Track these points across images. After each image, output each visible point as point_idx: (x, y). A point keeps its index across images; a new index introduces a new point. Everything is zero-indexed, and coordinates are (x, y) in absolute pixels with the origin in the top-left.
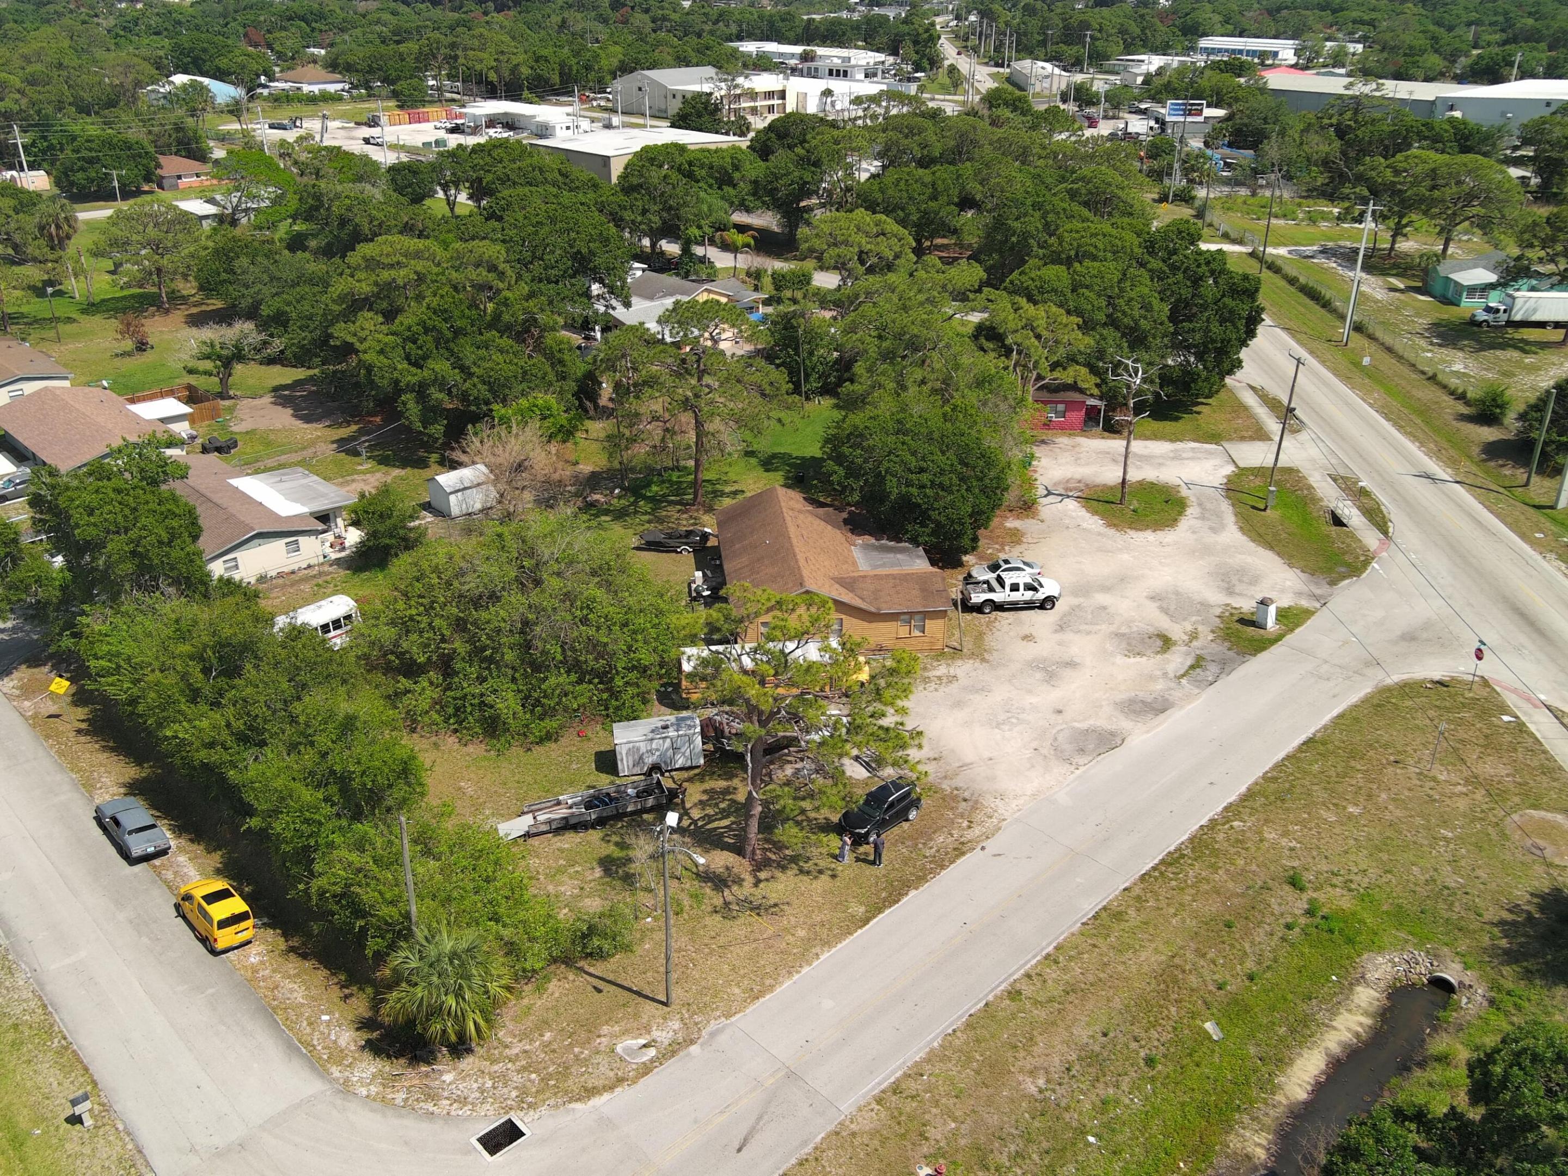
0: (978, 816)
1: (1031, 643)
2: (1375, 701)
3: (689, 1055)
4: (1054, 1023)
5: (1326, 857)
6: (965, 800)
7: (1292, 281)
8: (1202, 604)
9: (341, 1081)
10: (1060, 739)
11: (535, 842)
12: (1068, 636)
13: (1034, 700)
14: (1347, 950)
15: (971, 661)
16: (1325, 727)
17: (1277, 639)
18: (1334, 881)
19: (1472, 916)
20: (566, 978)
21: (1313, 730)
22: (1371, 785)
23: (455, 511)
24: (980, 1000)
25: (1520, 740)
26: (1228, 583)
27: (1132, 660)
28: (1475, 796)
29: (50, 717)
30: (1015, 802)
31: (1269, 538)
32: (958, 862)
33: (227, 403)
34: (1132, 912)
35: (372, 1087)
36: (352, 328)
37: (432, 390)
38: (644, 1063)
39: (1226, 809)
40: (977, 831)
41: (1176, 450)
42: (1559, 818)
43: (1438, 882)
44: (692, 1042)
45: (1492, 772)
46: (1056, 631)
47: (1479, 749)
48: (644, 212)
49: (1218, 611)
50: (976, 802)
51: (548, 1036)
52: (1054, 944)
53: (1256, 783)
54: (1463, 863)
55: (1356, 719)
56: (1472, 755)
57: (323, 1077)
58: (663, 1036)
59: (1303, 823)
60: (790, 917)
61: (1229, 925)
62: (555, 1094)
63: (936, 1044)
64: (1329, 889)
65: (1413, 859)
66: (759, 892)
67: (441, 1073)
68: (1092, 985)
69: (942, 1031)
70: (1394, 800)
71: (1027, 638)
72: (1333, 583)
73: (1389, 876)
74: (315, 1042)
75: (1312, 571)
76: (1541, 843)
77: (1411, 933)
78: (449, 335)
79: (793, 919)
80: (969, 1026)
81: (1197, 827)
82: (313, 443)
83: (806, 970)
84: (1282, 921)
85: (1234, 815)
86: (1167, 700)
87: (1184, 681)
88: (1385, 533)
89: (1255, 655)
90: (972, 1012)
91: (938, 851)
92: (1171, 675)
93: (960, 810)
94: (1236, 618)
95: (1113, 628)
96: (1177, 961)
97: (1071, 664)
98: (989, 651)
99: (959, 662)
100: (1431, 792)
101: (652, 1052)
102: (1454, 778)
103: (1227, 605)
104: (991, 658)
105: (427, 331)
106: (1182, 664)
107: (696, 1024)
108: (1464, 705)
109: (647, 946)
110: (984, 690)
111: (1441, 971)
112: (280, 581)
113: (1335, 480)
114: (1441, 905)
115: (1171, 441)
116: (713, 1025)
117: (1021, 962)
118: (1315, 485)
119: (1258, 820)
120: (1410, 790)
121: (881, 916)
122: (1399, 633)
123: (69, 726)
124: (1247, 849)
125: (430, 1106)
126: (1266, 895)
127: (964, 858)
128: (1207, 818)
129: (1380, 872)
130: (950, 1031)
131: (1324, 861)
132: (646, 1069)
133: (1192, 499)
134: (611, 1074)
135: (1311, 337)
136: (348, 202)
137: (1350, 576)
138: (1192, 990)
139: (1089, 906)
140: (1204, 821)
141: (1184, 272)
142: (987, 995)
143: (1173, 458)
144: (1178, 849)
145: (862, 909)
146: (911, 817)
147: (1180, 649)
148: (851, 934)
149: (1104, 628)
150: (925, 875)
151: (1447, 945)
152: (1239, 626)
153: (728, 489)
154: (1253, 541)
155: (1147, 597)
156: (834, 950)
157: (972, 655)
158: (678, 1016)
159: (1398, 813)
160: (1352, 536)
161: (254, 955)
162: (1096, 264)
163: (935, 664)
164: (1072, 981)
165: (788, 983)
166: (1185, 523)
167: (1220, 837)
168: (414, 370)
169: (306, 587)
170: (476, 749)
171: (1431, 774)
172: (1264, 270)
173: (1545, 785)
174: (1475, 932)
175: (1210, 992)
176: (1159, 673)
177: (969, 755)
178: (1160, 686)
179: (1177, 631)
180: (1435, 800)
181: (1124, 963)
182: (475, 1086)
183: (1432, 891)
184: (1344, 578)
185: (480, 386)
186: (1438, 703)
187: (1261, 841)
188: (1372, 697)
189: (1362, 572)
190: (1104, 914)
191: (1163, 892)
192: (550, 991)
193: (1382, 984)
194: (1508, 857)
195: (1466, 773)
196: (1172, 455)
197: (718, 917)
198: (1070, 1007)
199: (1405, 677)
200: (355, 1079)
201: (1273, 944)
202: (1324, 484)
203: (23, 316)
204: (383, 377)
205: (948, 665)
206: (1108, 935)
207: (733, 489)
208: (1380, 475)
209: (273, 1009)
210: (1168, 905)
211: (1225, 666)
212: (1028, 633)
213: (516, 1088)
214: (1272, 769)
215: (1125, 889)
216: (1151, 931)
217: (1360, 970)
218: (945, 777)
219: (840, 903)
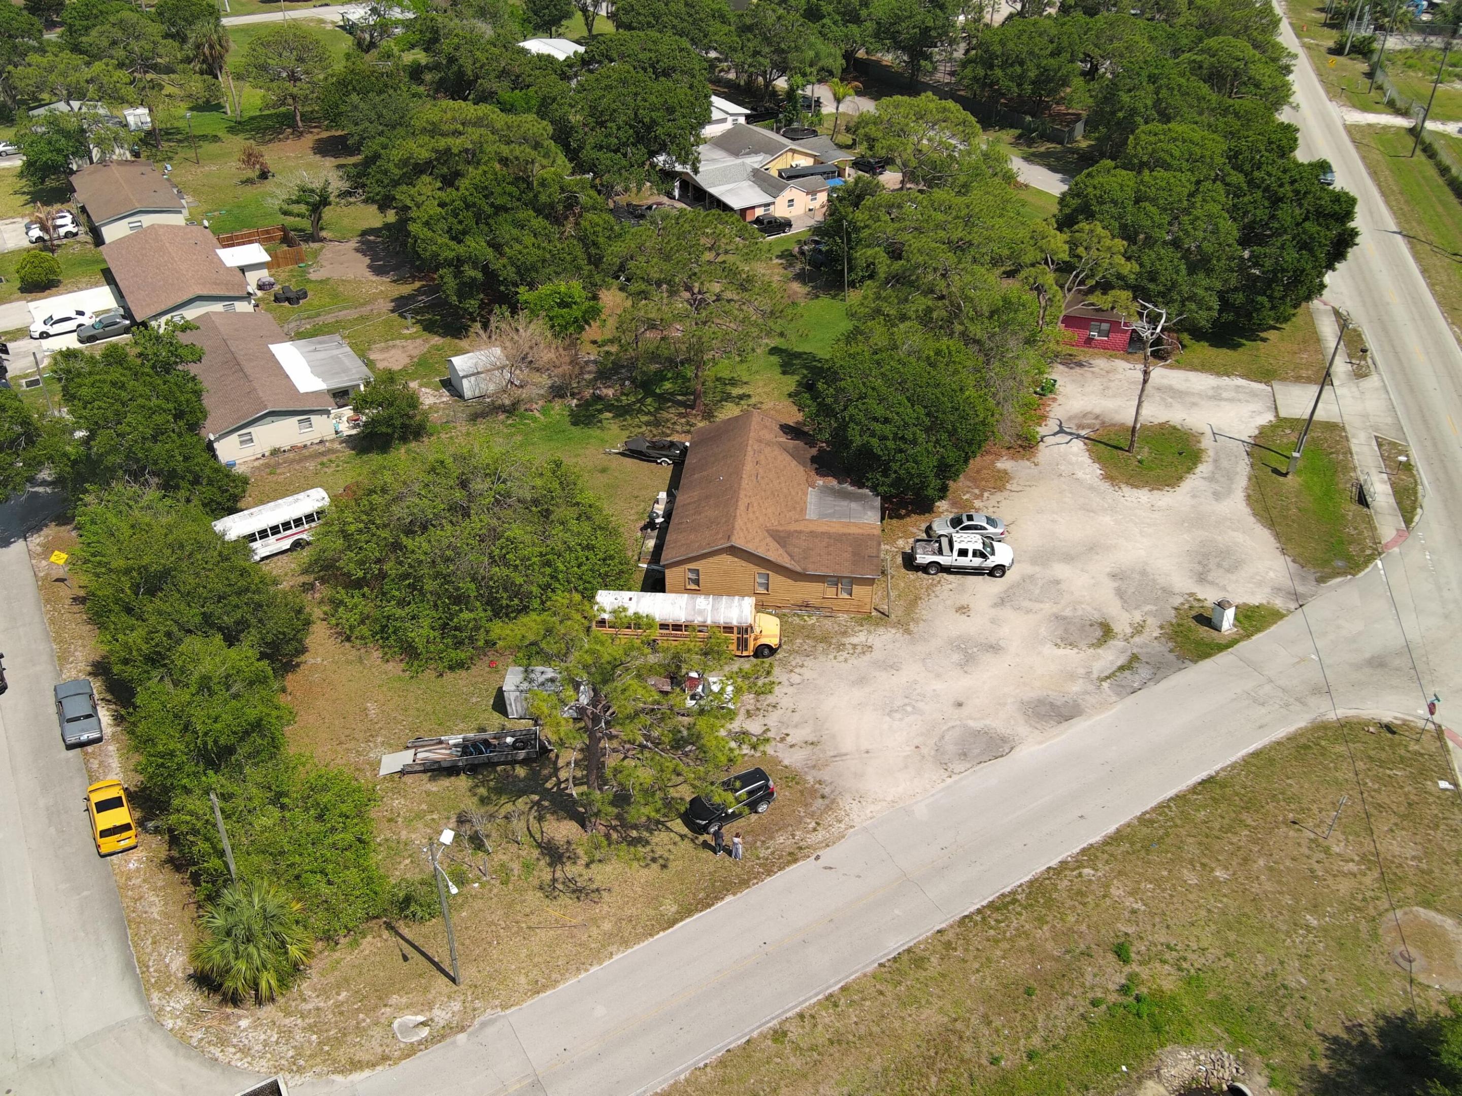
0: (829, 818)
1: (964, 617)
2: (1303, 741)
3: (454, 1043)
4: (805, 1076)
5: (1168, 927)
6: (823, 797)
7: (1444, 171)
8: (1164, 590)
9: (157, 1009)
10: (947, 737)
11: (408, 779)
12: (1006, 613)
13: (938, 685)
14: (1149, 1038)
15: (893, 631)
16: (1233, 766)
17: (1231, 643)
18: (1167, 956)
19: (1300, 1026)
20: (380, 936)
21: (1217, 767)
22: (1251, 846)
23: (468, 393)
24: (746, 1035)
25: (1447, 814)
26: (1204, 566)
27: (1061, 652)
28: (1364, 879)
29: (57, 580)
30: (872, 808)
31: (1274, 513)
32: (787, 869)
33: (315, 246)
34: (934, 960)
35: (178, 1021)
36: (413, 191)
37: (466, 267)
38: (412, 1044)
39: (1084, 851)
40: (820, 835)
41: (1218, 387)
42: (1448, 923)
43: (1279, 979)
44: (462, 1029)
45: (1396, 850)
46: (995, 605)
47: (1394, 819)
48: (756, 53)
49: (1177, 601)
50: (833, 801)
51: (344, 995)
52: (842, 984)
53: (1128, 825)
54: (1314, 961)
55: (1271, 761)
56: (1382, 826)
57: (142, 1001)
58: (441, 1015)
59: (1158, 882)
60: (607, 906)
61: (1029, 992)
62: (324, 1061)
63: (682, 1077)
64: (1158, 965)
65: (1261, 945)
66: (587, 874)
67: (240, 1018)
68: (860, 1038)
69: (695, 1063)
70: (1271, 869)
71: (963, 610)
72: (1321, 580)
73: (1229, 960)
74: (151, 964)
75: (1303, 561)
76: (1413, 952)
77: (1227, 1030)
78: (489, 210)
79: (606, 908)
80: (722, 1063)
81: (1044, 868)
82: (373, 300)
83: (593, 969)
84: (1090, 995)
85: (1090, 860)
86: (1078, 705)
87: (1105, 685)
88: (1408, 521)
89: (1196, 662)
90: (731, 1047)
91: (773, 853)
92: (1095, 675)
93: (814, 808)
94: (1194, 613)
95: (1055, 609)
96: (959, 1025)
97: (994, 648)
98: (916, 621)
99: (881, 630)
100: (1316, 866)
101: (425, 1032)
102: (1350, 852)
103: (1191, 594)
104: (915, 630)
105: (468, 207)
106: (1112, 663)
107: (474, 1010)
108: (1402, 759)
109: (464, 914)
110: (893, 667)
111: (1244, 1082)
112: (291, 455)
113: (1380, 445)
114: (1272, 1007)
115: (1218, 374)
116: (488, 1015)
117: (801, 999)
118: (1354, 449)
119: (1112, 870)
120: (1294, 859)
121: (688, 920)
122: (1367, 655)
123: (69, 592)
124: (1084, 904)
125: (216, 1051)
126: (1084, 960)
127: (795, 866)
128: (1060, 859)
129: (1219, 953)
130: (701, 1065)
131: (1164, 931)
132: (411, 1051)
133: (1211, 453)
134: (380, 1050)
135: (1436, 249)
136: (456, 40)
137: (1344, 574)
138: (962, 1060)
139: (895, 944)
140: (1054, 863)
141: (1264, 191)
142: (753, 1030)
143: (1210, 398)
144: (1013, 893)
145: (674, 908)
146: (760, 810)
147: (1119, 644)
148: (651, 935)
149: (1048, 608)
150: (749, 880)
151: (1260, 1052)
152: (1193, 624)
153: (736, 391)
154: (1255, 515)
155: (1108, 574)
156: (630, 951)
157: (899, 624)
158: (462, 997)
159: (1268, 886)
160: (1369, 522)
161: (133, 862)
162: (1166, 174)
163: (857, 628)
164: (842, 1030)
165: (573, 981)
166: (1191, 483)
167: (1064, 884)
168: (453, 244)
169: (311, 465)
170: (395, 668)
171: (1326, 843)
172: (1418, 152)
173: (1452, 877)
174: (1296, 1045)
175: (980, 1066)
176: (1082, 671)
177: (847, 744)
178: (1076, 688)
179: (1122, 623)
180: (1316, 877)
181: (903, 1018)
182: (263, 1037)
183: (1269, 986)
184: (1338, 574)
185: (509, 268)
186: (1372, 753)
187: (1104, 896)
188: (1301, 735)
189: (1359, 571)
190: (905, 957)
191: (976, 942)
192: (361, 948)
193: (1176, 1083)
194: (1368, 963)
195: (1368, 846)
196: (1211, 393)
197: (540, 894)
198: (828, 1060)
199: (1351, 713)
200: (168, 1009)
201: (1069, 1020)
202: (1366, 449)
203: (178, 131)
204: (425, 250)
205: (869, 632)
206: (900, 983)
207: (741, 392)
208: (1435, 445)
209: (129, 921)
210: (975, 957)
211: (1159, 671)
212: (965, 603)
213: (294, 1047)
214: (1154, 809)
215: (939, 931)
216: (945, 986)
217: (1156, 1064)
218: (814, 767)
219: (656, 898)
